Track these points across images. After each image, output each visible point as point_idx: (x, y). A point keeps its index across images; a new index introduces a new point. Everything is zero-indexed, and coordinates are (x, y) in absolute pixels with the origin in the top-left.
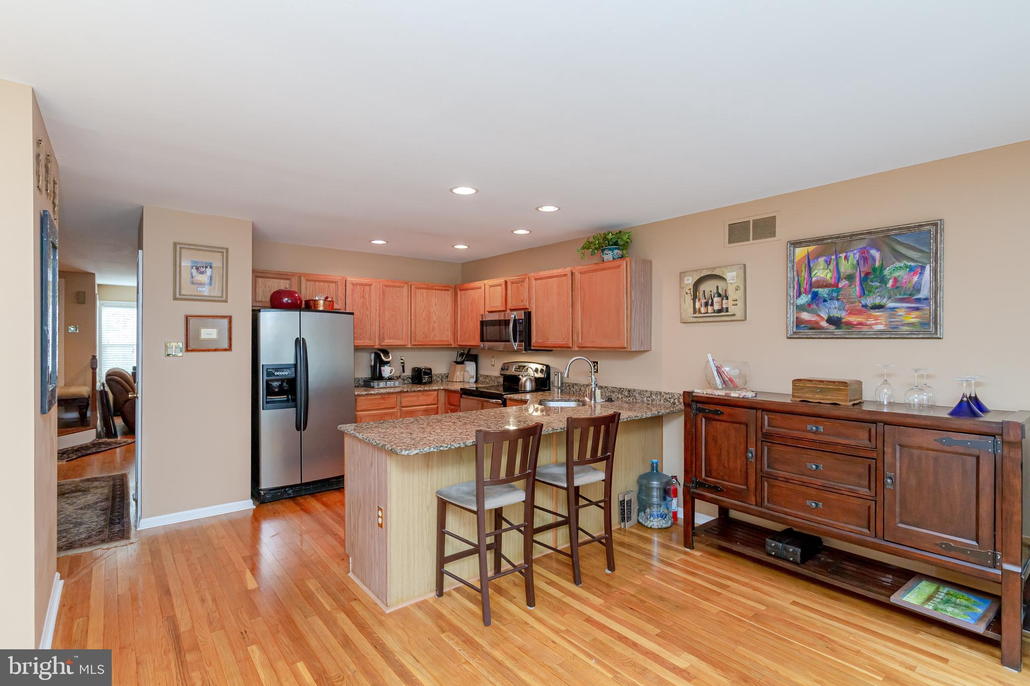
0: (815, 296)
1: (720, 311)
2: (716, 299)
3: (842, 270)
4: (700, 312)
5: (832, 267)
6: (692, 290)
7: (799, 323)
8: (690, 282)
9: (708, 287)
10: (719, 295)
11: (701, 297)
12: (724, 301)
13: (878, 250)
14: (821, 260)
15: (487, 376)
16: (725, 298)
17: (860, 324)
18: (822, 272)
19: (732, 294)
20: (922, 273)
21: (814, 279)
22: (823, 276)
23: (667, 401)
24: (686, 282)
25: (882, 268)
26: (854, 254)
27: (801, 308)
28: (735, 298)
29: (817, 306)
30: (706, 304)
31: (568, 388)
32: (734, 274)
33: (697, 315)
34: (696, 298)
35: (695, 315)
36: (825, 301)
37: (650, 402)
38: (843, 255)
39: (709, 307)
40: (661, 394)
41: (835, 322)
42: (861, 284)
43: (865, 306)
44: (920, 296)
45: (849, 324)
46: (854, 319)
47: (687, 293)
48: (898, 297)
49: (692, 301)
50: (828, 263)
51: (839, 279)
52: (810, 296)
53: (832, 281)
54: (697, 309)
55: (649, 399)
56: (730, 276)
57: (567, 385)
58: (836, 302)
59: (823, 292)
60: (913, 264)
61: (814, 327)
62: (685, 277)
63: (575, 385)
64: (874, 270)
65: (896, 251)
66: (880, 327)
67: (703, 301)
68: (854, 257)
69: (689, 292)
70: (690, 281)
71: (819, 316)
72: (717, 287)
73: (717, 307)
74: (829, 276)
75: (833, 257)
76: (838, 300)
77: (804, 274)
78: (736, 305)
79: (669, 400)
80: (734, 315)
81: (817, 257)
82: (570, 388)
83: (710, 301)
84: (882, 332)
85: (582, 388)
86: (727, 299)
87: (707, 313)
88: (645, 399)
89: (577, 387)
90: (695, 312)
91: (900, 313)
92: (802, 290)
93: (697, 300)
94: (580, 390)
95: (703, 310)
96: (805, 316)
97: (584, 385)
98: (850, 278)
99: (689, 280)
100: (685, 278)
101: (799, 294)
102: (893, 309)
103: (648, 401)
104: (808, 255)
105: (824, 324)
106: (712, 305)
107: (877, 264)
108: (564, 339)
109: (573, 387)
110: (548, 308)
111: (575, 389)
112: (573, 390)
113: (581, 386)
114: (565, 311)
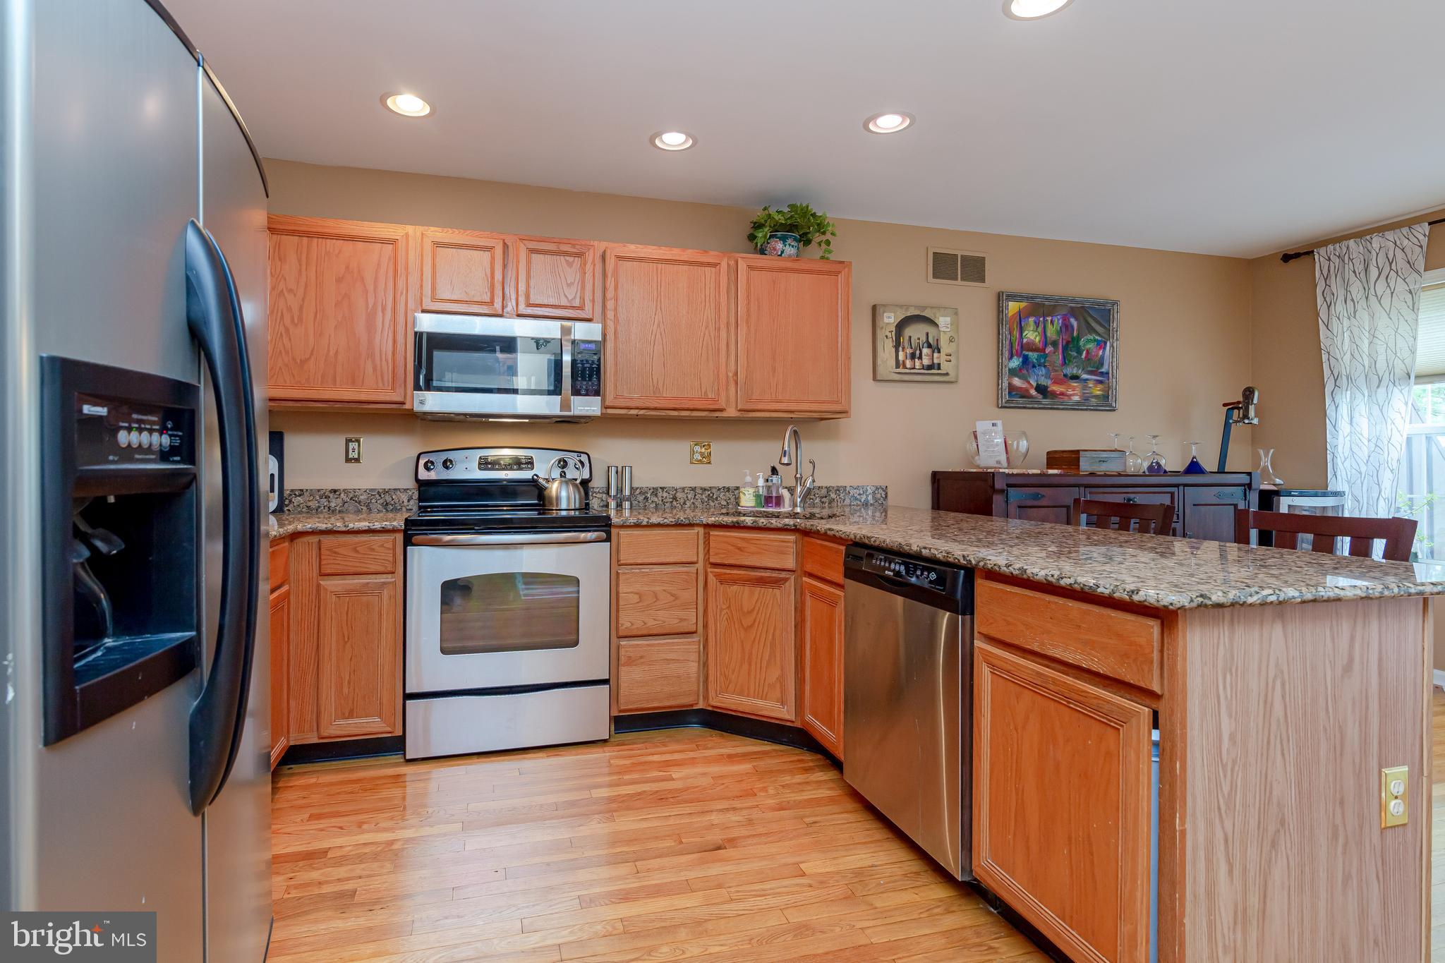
0: (1026, 360)
1: (930, 367)
2: (925, 351)
3: (1049, 334)
4: (905, 367)
5: (1040, 329)
6: (893, 333)
7: (1012, 388)
8: (892, 320)
9: (916, 332)
10: (930, 346)
11: (906, 345)
12: (936, 355)
13: (1076, 319)
14: (1031, 320)
15: (335, 491)
16: (936, 350)
17: (1062, 394)
18: (1032, 335)
19: (943, 344)
20: (1105, 348)
21: (1025, 341)
22: (1032, 338)
23: (856, 499)
24: (886, 320)
25: (1079, 338)
26: (1058, 320)
27: (1013, 372)
28: (948, 351)
29: (1027, 371)
30: (913, 356)
31: (641, 498)
32: (948, 319)
33: (901, 370)
34: (899, 345)
35: (898, 370)
36: (1034, 366)
37: (827, 504)
38: (1049, 319)
39: (916, 360)
40: (845, 490)
41: (1042, 390)
42: (1063, 352)
43: (1065, 376)
44: (1103, 370)
45: (1054, 395)
46: (1057, 388)
47: (887, 337)
48: (1090, 369)
49: (894, 350)
50: (1037, 324)
51: (1046, 345)
52: (1021, 359)
53: (1040, 346)
54: (901, 362)
55: (824, 500)
56: (943, 321)
57: (638, 491)
58: (1043, 368)
59: (1033, 356)
60: (1099, 338)
61: (1024, 394)
62: (884, 312)
63: (660, 490)
64: (1073, 338)
65: (1088, 323)
66: (1076, 398)
67: (909, 351)
68: (1058, 322)
69: (889, 335)
70: (890, 319)
71: (1029, 382)
72: (927, 334)
73: (926, 361)
74: (1038, 339)
75: (1041, 319)
76: (1045, 366)
77: (1016, 333)
78: (950, 361)
79: (858, 497)
80: (947, 374)
81: (1028, 317)
82: (646, 498)
83: (918, 352)
84: (1078, 403)
85: (679, 495)
86: (939, 352)
87: (914, 368)
88: (817, 500)
89: (665, 495)
90: (898, 366)
91: (1091, 385)
92: (1014, 351)
93: (901, 349)
94: (675, 498)
95: (908, 363)
96: (1017, 382)
97: (683, 489)
98: (1054, 344)
99: (889, 317)
100: (885, 314)
101: (1011, 357)
102: (1087, 380)
103: (823, 502)
104: (1020, 311)
105: (1033, 392)
106: (920, 358)
107: (1075, 334)
108: (706, 392)
109: (656, 495)
110: (659, 325)
111: (660, 499)
112: (656, 499)
113: (676, 490)
114: (710, 336)
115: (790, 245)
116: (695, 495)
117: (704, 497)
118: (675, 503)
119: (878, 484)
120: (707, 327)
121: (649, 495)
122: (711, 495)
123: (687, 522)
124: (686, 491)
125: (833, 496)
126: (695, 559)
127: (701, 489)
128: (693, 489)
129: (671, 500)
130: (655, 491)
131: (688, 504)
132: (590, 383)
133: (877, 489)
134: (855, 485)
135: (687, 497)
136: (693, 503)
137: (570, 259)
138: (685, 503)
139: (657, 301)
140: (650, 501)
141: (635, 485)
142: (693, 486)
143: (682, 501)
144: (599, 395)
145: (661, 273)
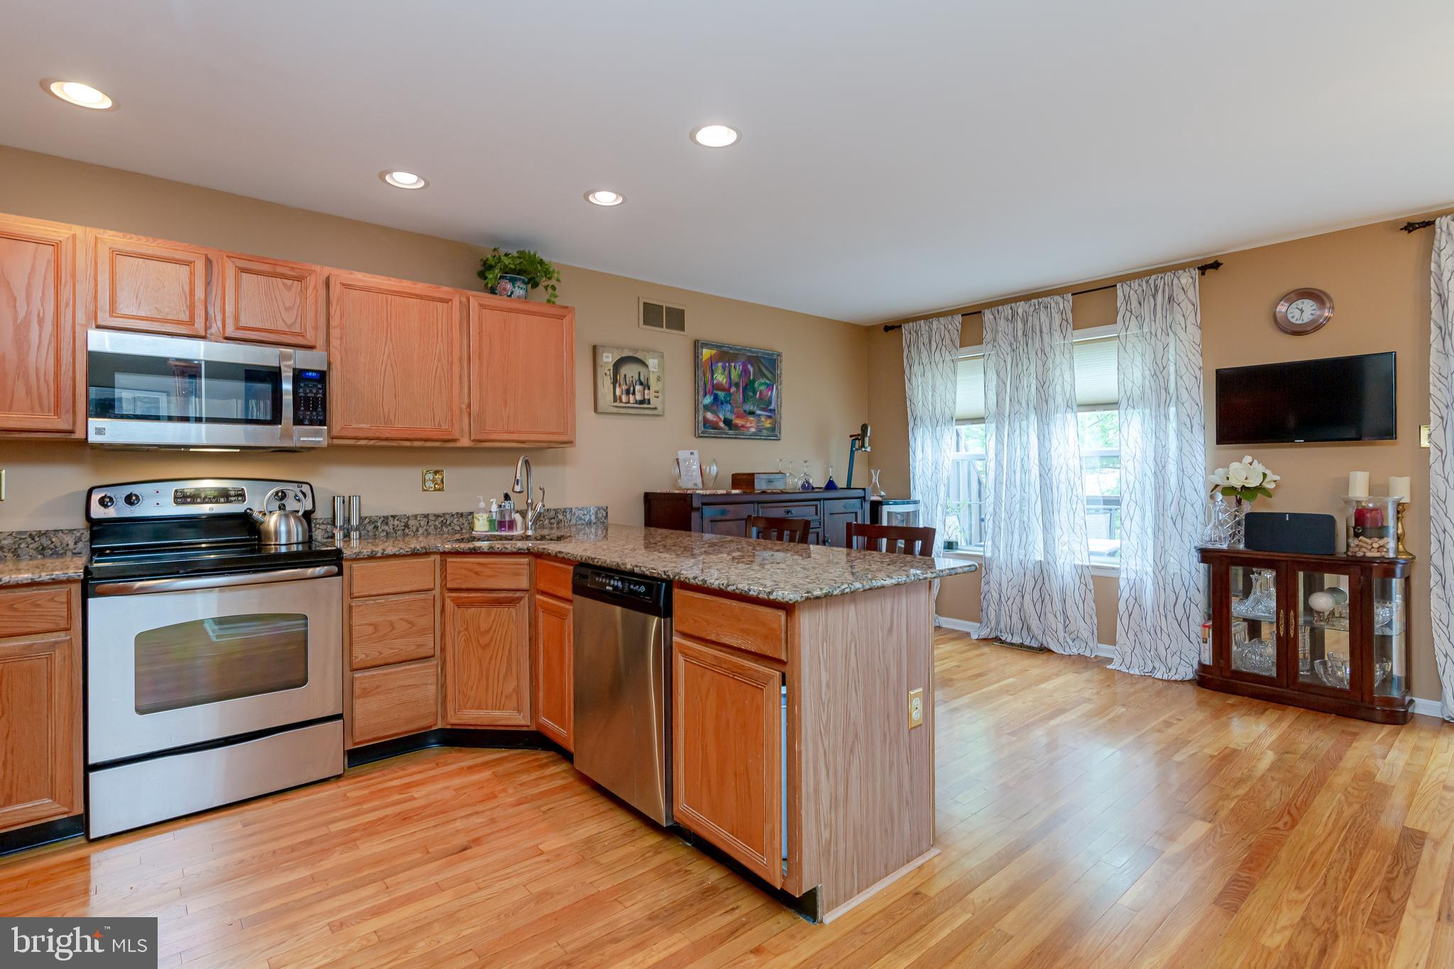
0: (716, 398)
1: (642, 402)
2: (638, 388)
3: (732, 377)
4: (621, 401)
5: (726, 372)
6: (612, 371)
7: (706, 421)
8: (610, 360)
9: (630, 371)
10: (641, 384)
11: (622, 382)
12: (646, 391)
13: (752, 366)
14: (720, 365)
16: (646, 388)
17: (743, 426)
18: (720, 378)
19: (652, 382)
20: (772, 390)
21: (715, 382)
22: (720, 379)
23: (581, 519)
24: (605, 360)
25: (754, 381)
26: (739, 366)
27: (707, 408)
28: (656, 389)
29: (717, 407)
30: (628, 392)
31: (370, 528)
32: (656, 361)
33: (618, 404)
34: (616, 382)
35: (615, 404)
36: (722, 403)
37: (555, 525)
38: (733, 364)
39: (631, 395)
40: (571, 511)
41: (728, 422)
42: (743, 392)
43: (745, 411)
44: (772, 407)
45: (736, 427)
46: (739, 422)
47: (606, 374)
48: (762, 406)
49: (612, 386)
50: (724, 368)
51: (730, 387)
52: (712, 397)
53: (727, 386)
54: (618, 397)
55: (553, 521)
56: (652, 363)
57: (367, 520)
58: (729, 405)
59: (721, 394)
60: (768, 382)
61: (715, 426)
62: (603, 352)
63: (391, 519)
64: (750, 381)
65: (762, 371)
66: (753, 430)
67: (624, 387)
68: (740, 368)
69: (608, 373)
70: (608, 359)
71: (718, 416)
72: (639, 373)
73: (639, 397)
74: (724, 382)
75: (727, 364)
76: (730, 404)
77: (708, 375)
78: (658, 397)
79: (582, 517)
80: (655, 408)
81: (717, 363)
82: (377, 527)
83: (632, 389)
84: (754, 434)
85: (412, 522)
86: (649, 389)
87: (629, 402)
88: (547, 522)
89: (396, 523)
90: (615, 401)
91: (763, 420)
92: (707, 390)
93: (617, 385)
94: (407, 526)
95: (624, 398)
96: (709, 416)
97: (416, 517)
98: (737, 385)
99: (608, 357)
100: (604, 354)
101: (705, 395)
102: (759, 415)
103: (552, 524)
104: (711, 357)
105: (722, 424)
106: (634, 393)
107: (751, 378)
108: (439, 424)
109: (387, 524)
110: (389, 356)
111: (391, 527)
112: (386, 528)
113: (408, 517)
114: (443, 369)
115: (519, 287)
116: (428, 522)
117: (437, 523)
118: (407, 531)
119: (600, 506)
120: (439, 360)
121: (379, 524)
122: (445, 521)
123: (424, 551)
124: (419, 518)
125: (561, 517)
126: (432, 586)
127: (435, 515)
128: (426, 516)
129: (403, 528)
130: (385, 520)
131: (421, 531)
132: (314, 413)
133: (599, 509)
134: (580, 507)
135: (420, 524)
136: (426, 530)
137: (289, 282)
138: (417, 530)
139: (387, 331)
140: (380, 530)
141: (363, 515)
142: (426, 513)
143: (414, 528)
144: (325, 425)
145: (391, 306)
